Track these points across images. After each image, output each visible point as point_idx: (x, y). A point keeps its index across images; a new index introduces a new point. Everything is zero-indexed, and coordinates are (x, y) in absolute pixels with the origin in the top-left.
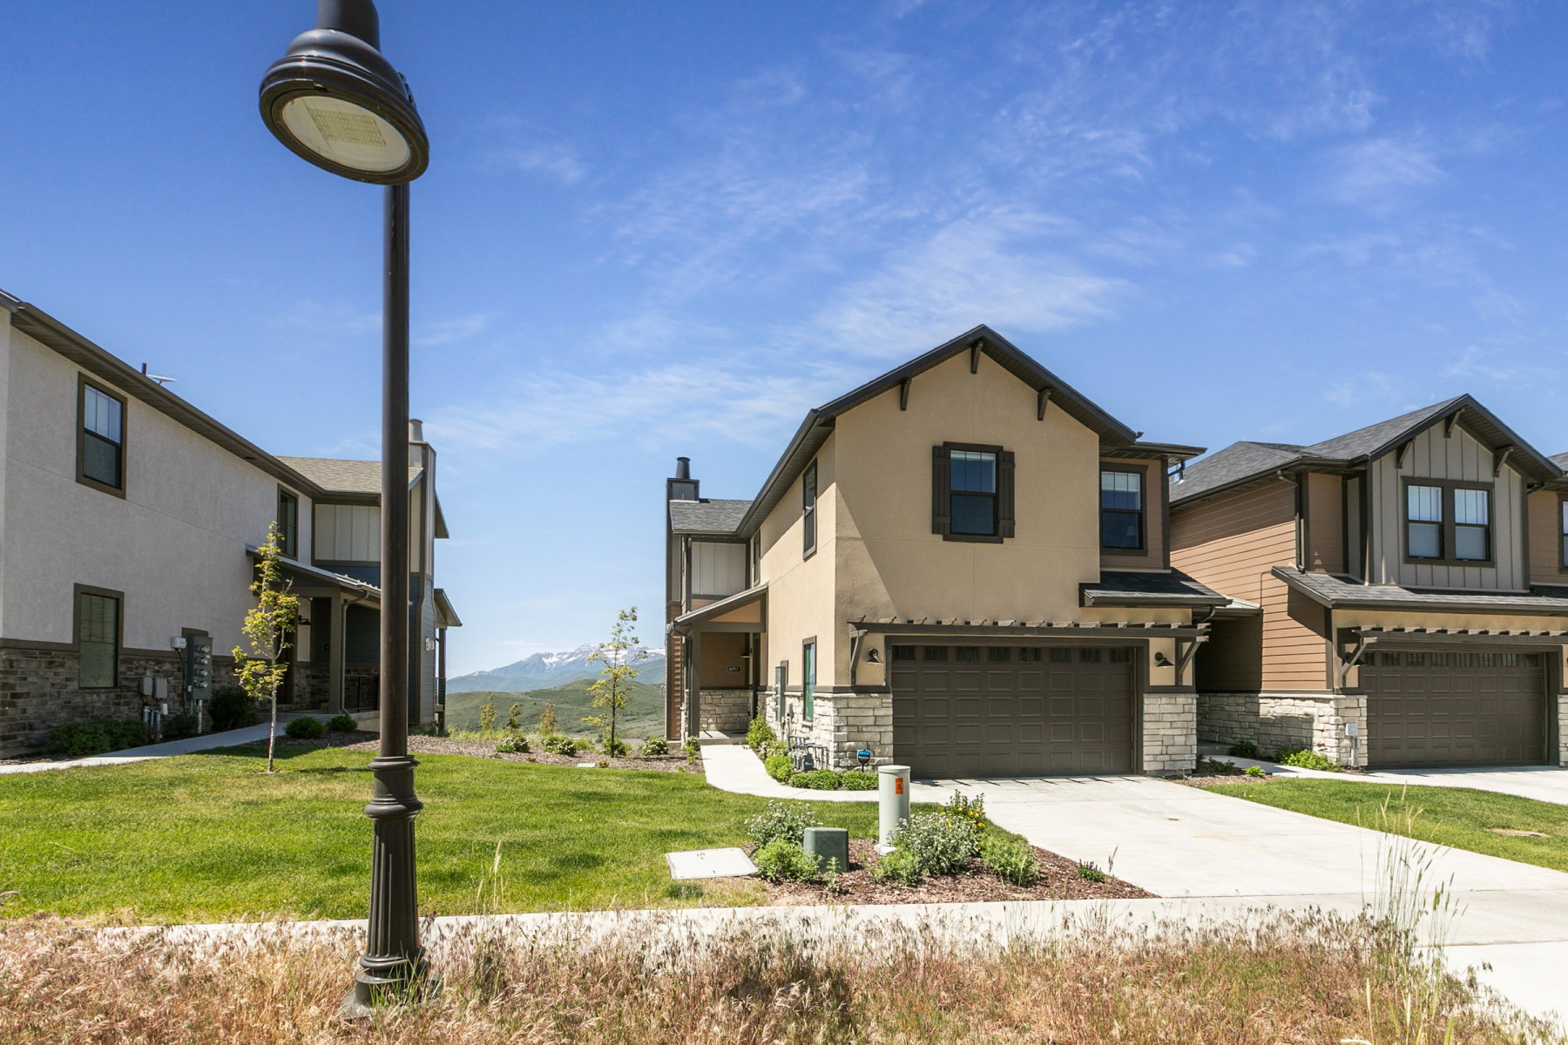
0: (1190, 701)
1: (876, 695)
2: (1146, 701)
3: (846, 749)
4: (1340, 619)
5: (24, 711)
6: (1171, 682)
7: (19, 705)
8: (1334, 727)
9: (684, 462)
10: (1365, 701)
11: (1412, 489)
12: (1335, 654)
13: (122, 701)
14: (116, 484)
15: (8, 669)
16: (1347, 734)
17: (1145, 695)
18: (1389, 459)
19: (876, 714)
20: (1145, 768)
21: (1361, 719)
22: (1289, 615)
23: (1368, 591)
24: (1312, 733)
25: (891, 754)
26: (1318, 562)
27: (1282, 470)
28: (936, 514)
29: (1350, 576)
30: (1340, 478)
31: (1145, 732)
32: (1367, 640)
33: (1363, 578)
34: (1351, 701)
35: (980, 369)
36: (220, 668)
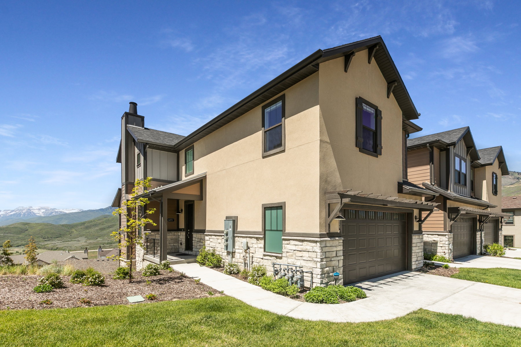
1: (336, 238)
3: (325, 272)
4: (448, 204)
6: (418, 229)
8: (447, 245)
9: (133, 105)
10: (452, 235)
11: (456, 158)
12: (447, 218)
16: (450, 248)
19: (337, 249)
21: (452, 242)
23: (451, 194)
25: (342, 273)
27: (429, 144)
28: (358, 136)
30: (439, 150)
31: (413, 252)
32: (461, 213)
33: (448, 189)
35: (371, 63)
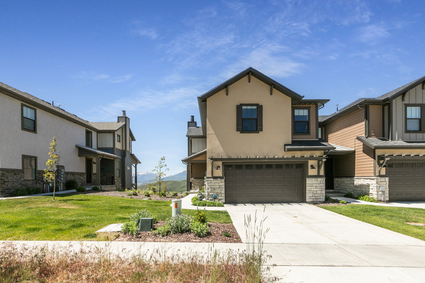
0: (323, 180)
1: (219, 179)
2: (307, 180)
3: (210, 195)
4: (378, 152)
5: (8, 185)
6: (316, 174)
7: (6, 184)
8: (376, 188)
9: (193, 117)
10: (388, 179)
11: (409, 108)
12: (377, 164)
13: (38, 183)
14: (35, 131)
15: (2, 175)
16: (381, 190)
17: (307, 178)
18: (399, 98)
19: (219, 185)
20: (307, 201)
21: (386, 185)
22: (363, 152)
23: (390, 143)
24: (369, 190)
25: (224, 196)
26: (373, 134)
27: (359, 105)
28: (238, 125)
29: (385, 138)
30: (382, 106)
31: (307, 190)
32: (387, 159)
33: (389, 139)
34: (383, 179)
35: (251, 81)
36: (68, 175)
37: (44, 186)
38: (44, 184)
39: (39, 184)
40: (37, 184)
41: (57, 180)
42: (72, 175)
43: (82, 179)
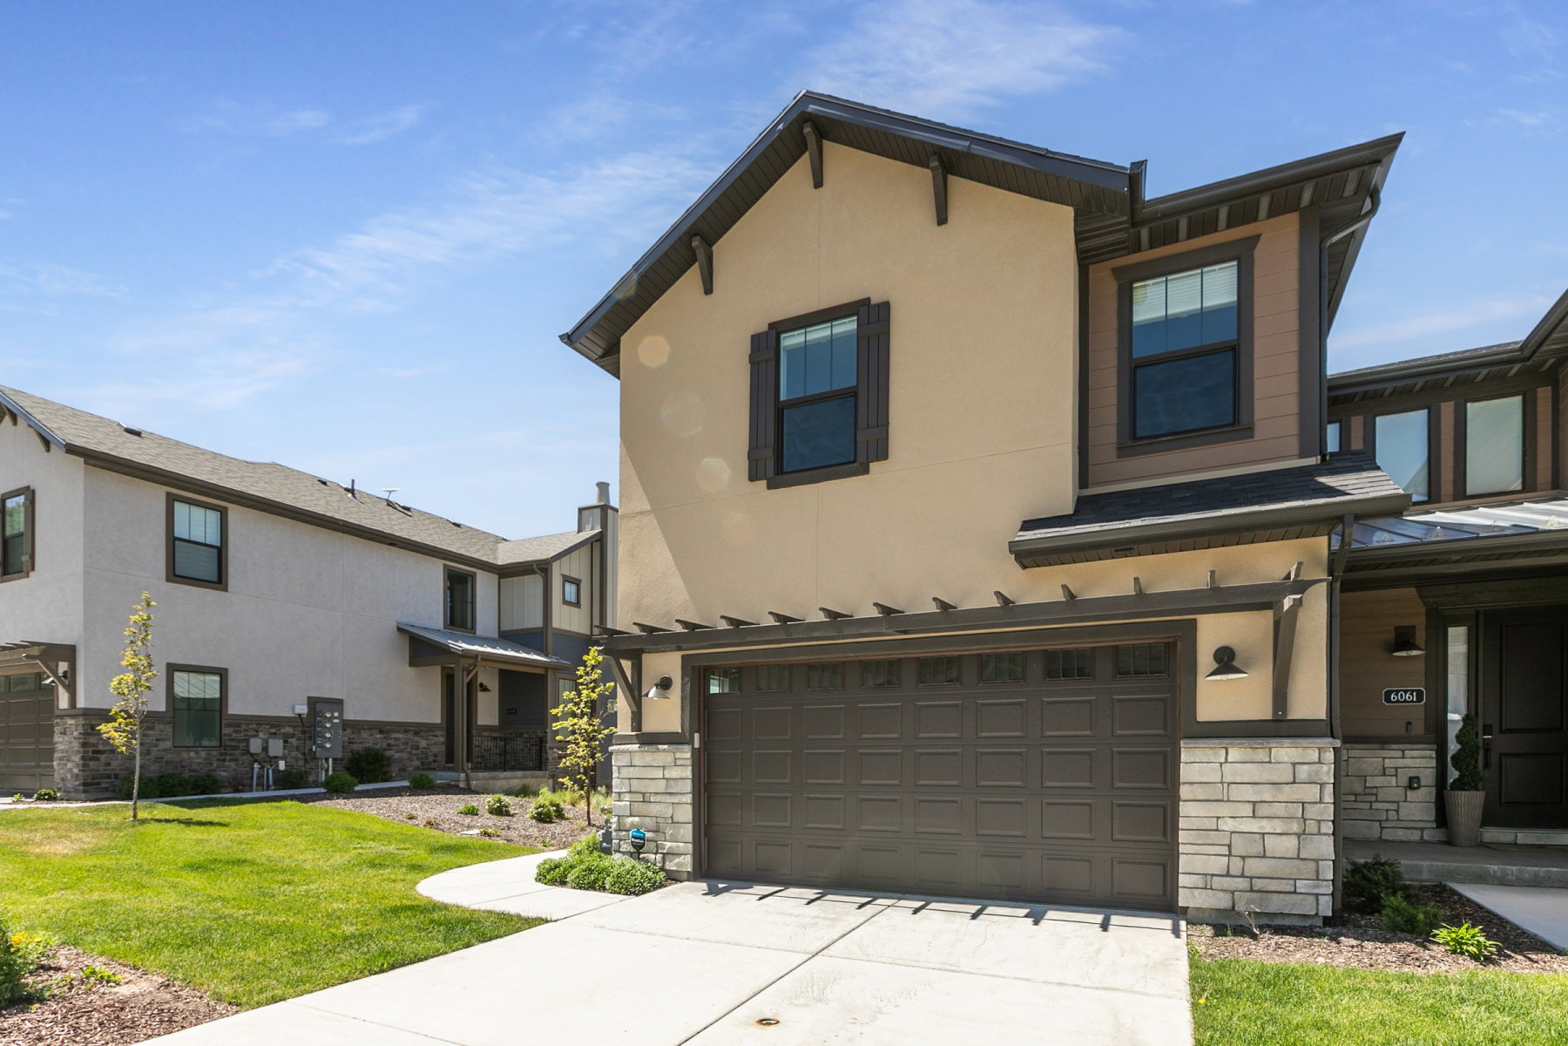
0: (1312, 755)
1: (666, 747)
2: (1186, 755)
5: (109, 764)
6: (1259, 709)
7: (102, 759)
13: (228, 758)
14: (219, 581)
15: (90, 731)
17: (1183, 742)
19: (667, 775)
20: (1184, 904)
25: (689, 837)
31: (1181, 824)
36: (362, 731)
37: (253, 769)
38: (256, 761)
39: (233, 764)
40: (224, 760)
41: (312, 749)
42: (377, 731)
43: (424, 748)
